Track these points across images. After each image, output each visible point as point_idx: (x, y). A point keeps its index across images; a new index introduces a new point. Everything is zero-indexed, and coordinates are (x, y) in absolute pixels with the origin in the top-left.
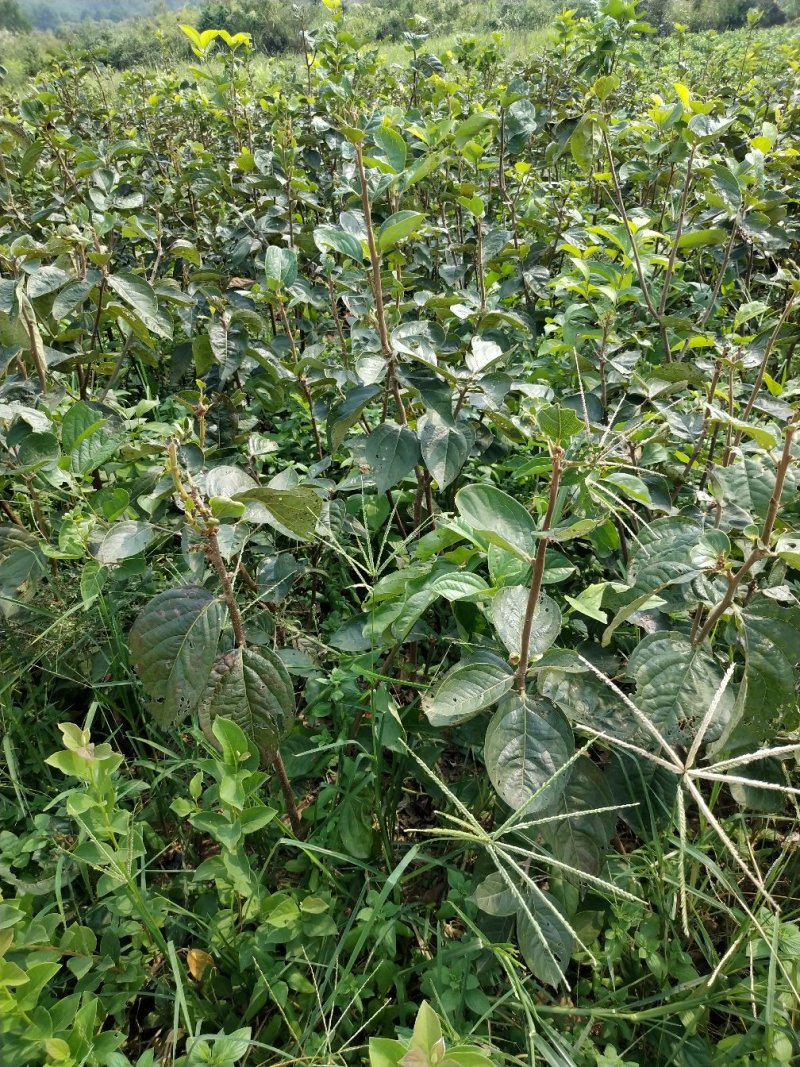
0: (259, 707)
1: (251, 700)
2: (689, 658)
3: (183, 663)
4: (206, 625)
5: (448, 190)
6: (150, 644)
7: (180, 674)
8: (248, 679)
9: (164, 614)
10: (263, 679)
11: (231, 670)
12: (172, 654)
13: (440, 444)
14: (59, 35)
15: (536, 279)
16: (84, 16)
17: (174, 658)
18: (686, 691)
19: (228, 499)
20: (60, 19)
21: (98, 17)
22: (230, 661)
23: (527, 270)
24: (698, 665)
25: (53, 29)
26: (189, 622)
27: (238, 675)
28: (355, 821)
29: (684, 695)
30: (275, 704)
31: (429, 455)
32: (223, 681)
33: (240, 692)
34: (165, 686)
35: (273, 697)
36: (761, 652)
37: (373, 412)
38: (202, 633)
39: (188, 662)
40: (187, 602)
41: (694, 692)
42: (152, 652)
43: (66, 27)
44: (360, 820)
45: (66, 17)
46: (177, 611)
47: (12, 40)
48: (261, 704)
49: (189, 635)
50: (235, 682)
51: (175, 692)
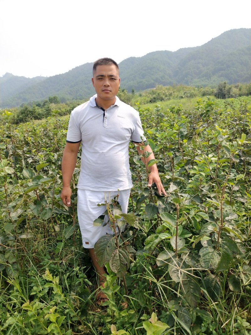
0: (122, 262)
1: (120, 260)
2: (213, 252)
3: (107, 251)
4: (112, 242)
5: (166, 148)
6: (100, 247)
7: (106, 253)
8: (120, 256)
9: (103, 240)
10: (123, 256)
11: (116, 254)
12: (104, 249)
13: (163, 208)
14: (67, 104)
15: (189, 168)
16: (73, 99)
17: (104, 250)
18: (212, 259)
19: (118, 215)
20: (67, 100)
21: (76, 99)
22: (116, 252)
23: (186, 166)
24: (216, 254)
25: (65, 102)
26: (108, 242)
27: (118, 255)
28: (142, 297)
29: (211, 259)
30: (126, 261)
31: (160, 211)
32: (114, 256)
33: (118, 258)
34: (102, 257)
35: (125, 260)
36: (225, 248)
37: (147, 201)
38: (111, 244)
39: (108, 251)
40: (108, 238)
41: (214, 259)
42: (100, 249)
43: (68, 102)
44: (143, 297)
45: (68, 100)
46: (106, 240)
47: (54, 106)
48: (123, 261)
49: (108, 245)
50: (117, 256)
51: (105, 257)
